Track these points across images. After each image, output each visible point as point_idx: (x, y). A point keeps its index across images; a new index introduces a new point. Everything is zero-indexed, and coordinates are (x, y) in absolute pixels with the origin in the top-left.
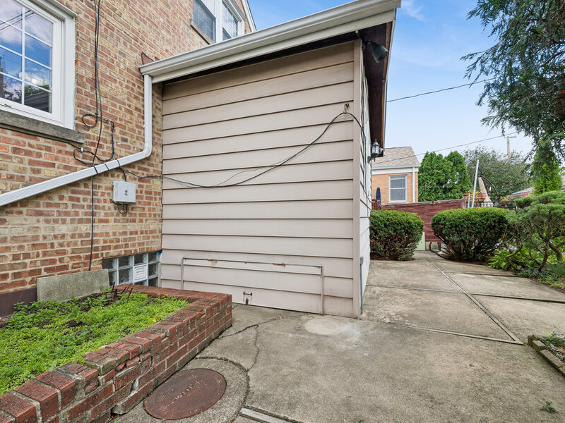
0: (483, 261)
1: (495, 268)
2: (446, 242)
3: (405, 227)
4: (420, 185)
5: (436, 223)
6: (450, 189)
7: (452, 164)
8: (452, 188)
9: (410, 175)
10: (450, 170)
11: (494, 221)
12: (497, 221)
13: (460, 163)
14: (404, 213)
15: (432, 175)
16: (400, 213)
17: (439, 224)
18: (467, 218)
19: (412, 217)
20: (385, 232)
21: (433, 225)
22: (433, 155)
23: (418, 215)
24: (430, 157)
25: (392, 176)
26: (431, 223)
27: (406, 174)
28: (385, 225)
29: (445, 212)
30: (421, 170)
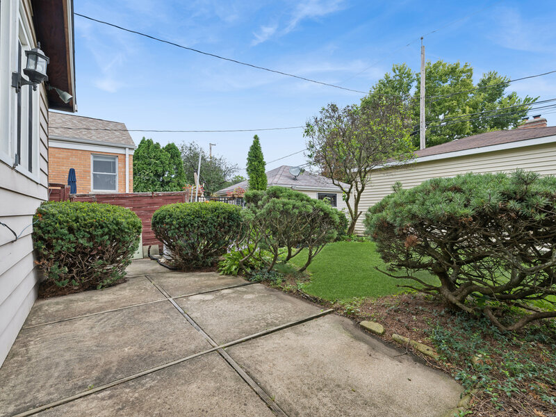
0: (213, 267)
1: (227, 274)
2: (170, 246)
3: (110, 230)
4: (135, 174)
5: (158, 222)
6: (168, 183)
7: (169, 155)
8: (169, 182)
9: (122, 157)
10: (167, 162)
11: (224, 218)
12: (227, 217)
13: (177, 156)
14: (110, 207)
15: (150, 164)
16: (101, 208)
17: (162, 223)
18: (197, 214)
19: (124, 214)
20: (70, 242)
21: (154, 225)
22: (150, 142)
23: (133, 210)
24: (147, 144)
25: (95, 154)
26: (151, 222)
27: (116, 156)
28: (71, 230)
29: (170, 207)
30: (136, 157)
